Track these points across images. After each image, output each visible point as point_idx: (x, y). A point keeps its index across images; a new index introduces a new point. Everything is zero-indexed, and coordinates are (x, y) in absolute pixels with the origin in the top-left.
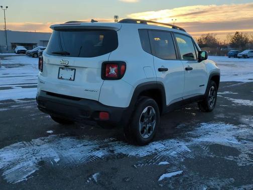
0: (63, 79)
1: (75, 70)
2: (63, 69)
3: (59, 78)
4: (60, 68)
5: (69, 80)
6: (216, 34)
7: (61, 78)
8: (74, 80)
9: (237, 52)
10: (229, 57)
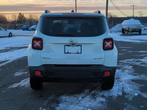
0: (70, 53)
1: (81, 46)
2: (68, 46)
3: (65, 53)
4: (65, 46)
5: (77, 53)
6: (5, 14)
7: (68, 53)
8: (81, 53)
9: (28, 27)
10: (23, 30)
